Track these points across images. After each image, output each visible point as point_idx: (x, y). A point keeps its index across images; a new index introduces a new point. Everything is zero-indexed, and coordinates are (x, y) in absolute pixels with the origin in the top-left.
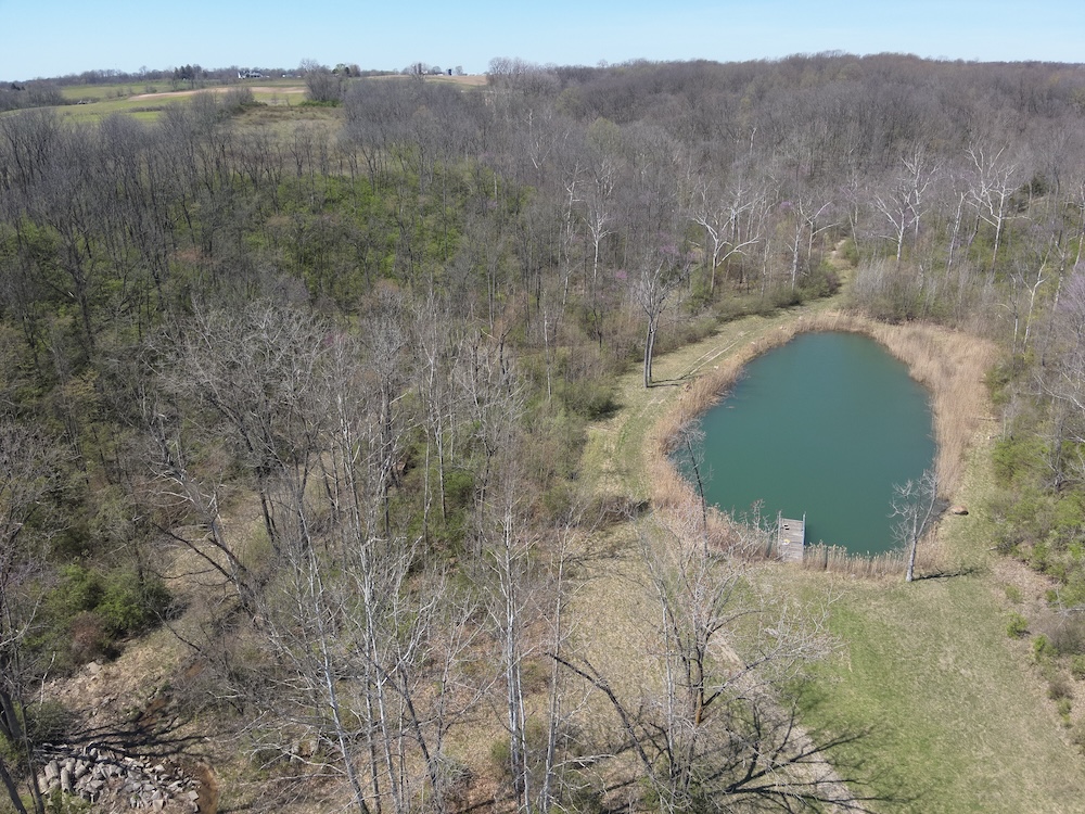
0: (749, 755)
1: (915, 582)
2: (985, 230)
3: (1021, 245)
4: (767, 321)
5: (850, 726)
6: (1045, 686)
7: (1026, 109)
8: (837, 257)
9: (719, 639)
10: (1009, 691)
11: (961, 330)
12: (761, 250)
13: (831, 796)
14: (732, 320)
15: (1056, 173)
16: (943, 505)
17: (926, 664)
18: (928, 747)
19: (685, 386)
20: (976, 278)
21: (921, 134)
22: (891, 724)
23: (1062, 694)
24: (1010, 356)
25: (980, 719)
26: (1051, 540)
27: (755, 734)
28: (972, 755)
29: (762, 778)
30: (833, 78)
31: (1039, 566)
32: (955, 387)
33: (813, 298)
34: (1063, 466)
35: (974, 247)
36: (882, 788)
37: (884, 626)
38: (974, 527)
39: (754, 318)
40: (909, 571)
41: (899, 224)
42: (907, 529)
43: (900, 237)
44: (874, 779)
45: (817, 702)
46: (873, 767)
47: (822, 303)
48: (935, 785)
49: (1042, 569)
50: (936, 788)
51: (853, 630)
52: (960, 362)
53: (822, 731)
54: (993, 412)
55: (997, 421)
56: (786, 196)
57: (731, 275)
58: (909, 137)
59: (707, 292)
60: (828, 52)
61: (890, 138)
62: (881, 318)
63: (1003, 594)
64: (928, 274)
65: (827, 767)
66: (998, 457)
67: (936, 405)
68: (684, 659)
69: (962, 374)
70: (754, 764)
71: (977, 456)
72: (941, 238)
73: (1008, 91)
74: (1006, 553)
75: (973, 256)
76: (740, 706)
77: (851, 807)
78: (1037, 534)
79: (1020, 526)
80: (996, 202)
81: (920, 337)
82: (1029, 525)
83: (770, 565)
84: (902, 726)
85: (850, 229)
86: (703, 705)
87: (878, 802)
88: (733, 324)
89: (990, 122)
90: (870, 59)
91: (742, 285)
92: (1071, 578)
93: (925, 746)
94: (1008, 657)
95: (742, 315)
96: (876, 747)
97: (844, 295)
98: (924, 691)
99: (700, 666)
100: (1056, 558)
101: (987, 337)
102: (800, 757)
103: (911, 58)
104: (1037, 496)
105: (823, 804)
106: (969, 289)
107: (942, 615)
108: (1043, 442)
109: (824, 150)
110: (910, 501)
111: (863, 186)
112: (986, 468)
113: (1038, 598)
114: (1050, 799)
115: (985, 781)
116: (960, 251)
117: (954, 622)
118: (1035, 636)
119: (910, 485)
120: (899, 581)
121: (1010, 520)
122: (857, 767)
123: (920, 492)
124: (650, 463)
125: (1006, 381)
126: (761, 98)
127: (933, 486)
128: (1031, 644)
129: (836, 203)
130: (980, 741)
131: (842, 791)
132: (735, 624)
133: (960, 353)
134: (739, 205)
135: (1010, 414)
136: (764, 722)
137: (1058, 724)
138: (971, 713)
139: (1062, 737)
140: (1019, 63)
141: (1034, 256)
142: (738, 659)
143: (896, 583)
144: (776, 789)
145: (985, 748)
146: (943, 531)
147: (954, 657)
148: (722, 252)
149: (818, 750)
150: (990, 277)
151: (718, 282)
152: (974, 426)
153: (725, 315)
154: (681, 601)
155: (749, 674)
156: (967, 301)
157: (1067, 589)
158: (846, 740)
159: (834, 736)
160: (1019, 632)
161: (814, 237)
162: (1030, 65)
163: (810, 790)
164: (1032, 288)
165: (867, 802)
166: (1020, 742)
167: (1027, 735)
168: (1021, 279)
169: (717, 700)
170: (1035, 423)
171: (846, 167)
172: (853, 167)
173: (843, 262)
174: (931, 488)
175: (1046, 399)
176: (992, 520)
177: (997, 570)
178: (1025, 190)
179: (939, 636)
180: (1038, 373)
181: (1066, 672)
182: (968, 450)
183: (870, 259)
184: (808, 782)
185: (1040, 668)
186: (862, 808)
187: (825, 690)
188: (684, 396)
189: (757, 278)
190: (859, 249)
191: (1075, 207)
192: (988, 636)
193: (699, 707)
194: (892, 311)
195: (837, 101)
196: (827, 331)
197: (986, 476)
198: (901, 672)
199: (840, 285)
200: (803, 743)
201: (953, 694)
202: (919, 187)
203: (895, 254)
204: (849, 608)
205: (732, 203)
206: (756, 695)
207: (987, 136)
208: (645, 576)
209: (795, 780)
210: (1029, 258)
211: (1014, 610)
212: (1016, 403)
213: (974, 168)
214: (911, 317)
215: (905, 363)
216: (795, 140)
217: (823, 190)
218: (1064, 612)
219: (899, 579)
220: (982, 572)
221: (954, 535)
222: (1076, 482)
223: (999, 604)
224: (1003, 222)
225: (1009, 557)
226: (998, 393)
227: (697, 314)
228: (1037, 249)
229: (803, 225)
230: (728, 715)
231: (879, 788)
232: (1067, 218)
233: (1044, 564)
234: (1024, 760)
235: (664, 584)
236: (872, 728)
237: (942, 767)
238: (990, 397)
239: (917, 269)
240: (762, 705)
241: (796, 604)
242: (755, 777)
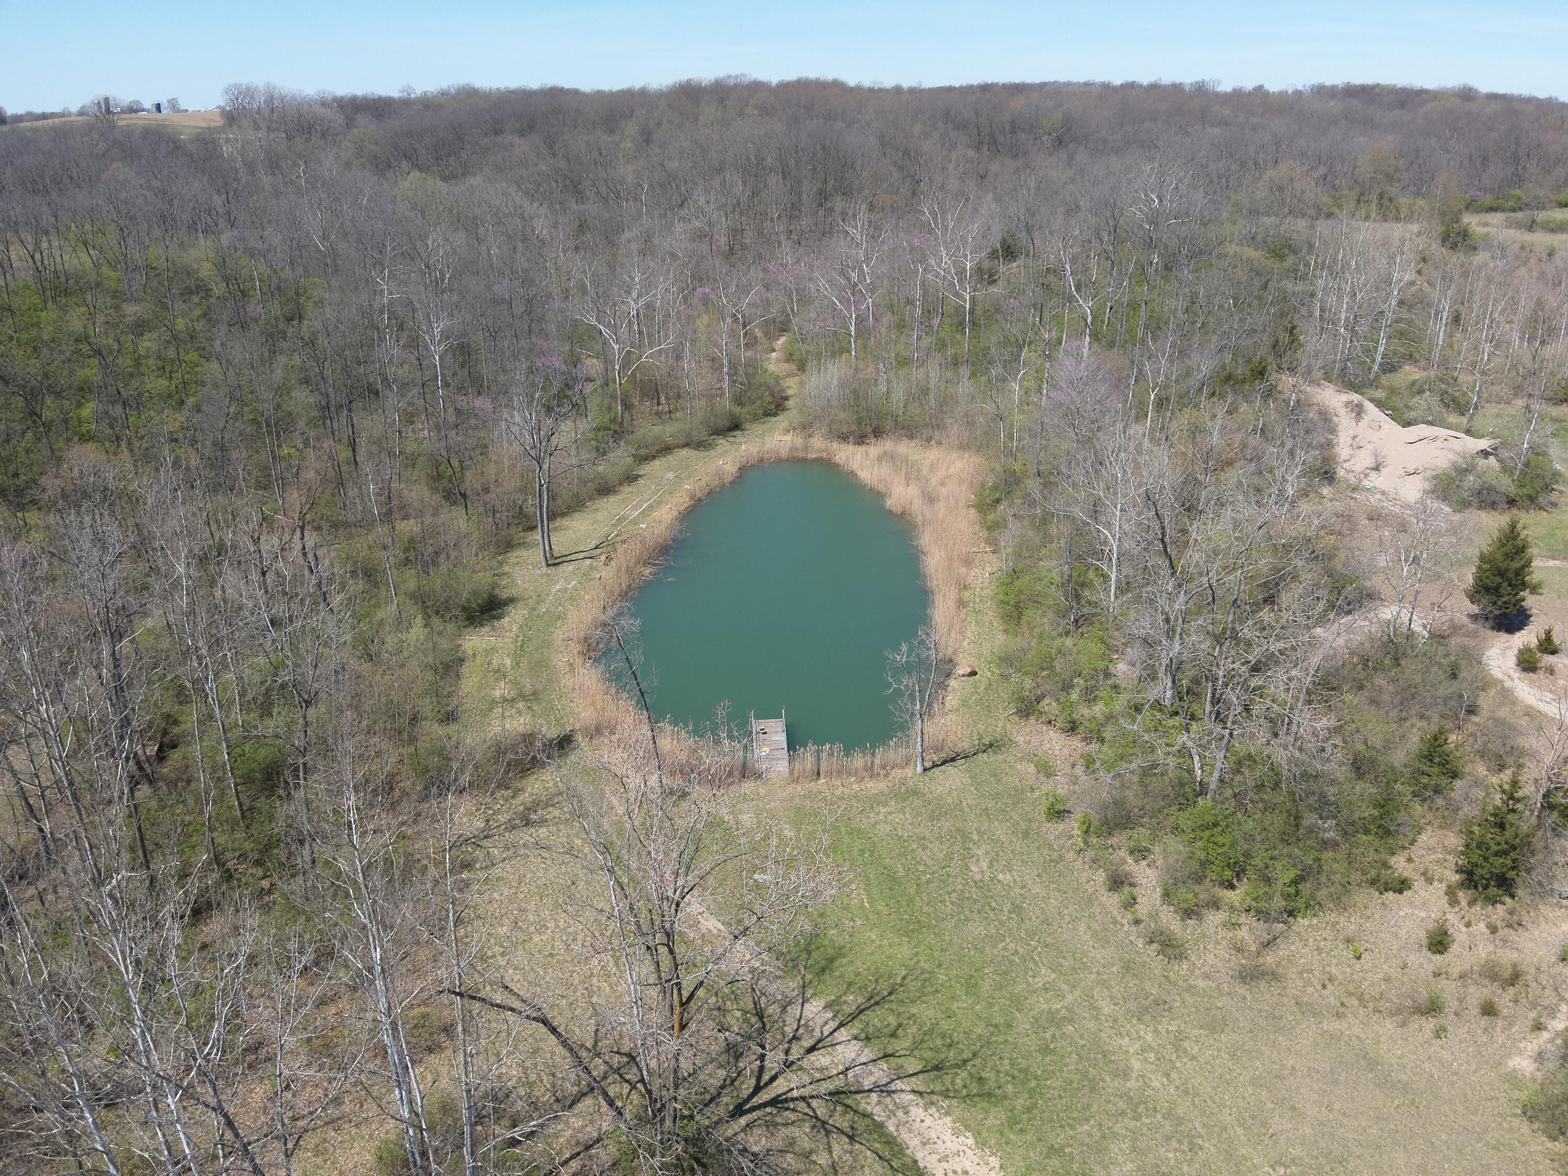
0: (754, 1057)
1: (928, 773)
2: (952, 311)
3: (996, 326)
4: (701, 454)
5: (877, 981)
6: (1101, 876)
7: (985, 148)
8: (778, 360)
9: (693, 905)
10: (1059, 891)
11: (939, 443)
12: (679, 358)
13: (867, 1084)
14: (654, 457)
15: (1029, 231)
16: (947, 667)
17: (956, 877)
18: (975, 986)
19: (603, 558)
20: (949, 374)
21: (861, 188)
22: (926, 966)
23: (1122, 882)
24: (999, 468)
25: (1031, 934)
26: (1077, 690)
27: (759, 1025)
28: (1029, 985)
29: (775, 1084)
30: (741, 114)
31: (1068, 725)
32: (941, 515)
33: (756, 418)
34: (1078, 597)
35: (942, 335)
36: (928, 1054)
37: (900, 838)
38: (986, 689)
39: (684, 452)
40: (919, 760)
41: (849, 310)
42: (909, 706)
43: (853, 328)
44: (917, 1045)
45: (832, 960)
46: (914, 1029)
47: (769, 425)
48: (992, 1034)
49: (1073, 729)
50: (994, 1039)
51: (862, 851)
52: (943, 484)
53: (844, 998)
54: (988, 542)
55: (994, 552)
56: (701, 280)
57: (643, 395)
58: (847, 193)
59: (613, 420)
60: (729, 77)
61: (823, 197)
62: (844, 438)
63: (1032, 769)
64: (892, 374)
65: (855, 1046)
66: (1001, 597)
67: (922, 542)
68: (648, 948)
69: (947, 498)
70: (762, 1069)
71: (977, 600)
72: (901, 326)
73: (961, 126)
74: (1027, 716)
75: (942, 345)
76: (733, 992)
77: (893, 1092)
78: (1060, 685)
79: (1039, 679)
80: (961, 273)
81: (891, 457)
82: (1048, 676)
83: (748, 787)
84: (940, 966)
85: (789, 321)
86: (682, 1004)
87: (926, 1075)
88: (657, 463)
89: (943, 168)
90: (785, 87)
91: (660, 407)
92: (1108, 734)
93: (971, 986)
94: (1050, 847)
95: (667, 450)
96: (913, 1002)
97: (794, 412)
98: (959, 913)
99: (671, 952)
100: (1086, 712)
101: (970, 448)
102: (820, 1041)
103: (837, 86)
104: (1053, 639)
105: (858, 1097)
106: (942, 389)
107: (966, 809)
108: (1050, 571)
109: (741, 214)
110: (908, 669)
111: (798, 261)
112: (991, 614)
113: (1073, 766)
114: (1134, 1021)
115: (1052, 1014)
116: (926, 341)
117: (981, 815)
118: (1078, 815)
119: (904, 648)
120: (910, 775)
121: (1026, 673)
122: (894, 1035)
123: (918, 655)
124: (568, 676)
125: (998, 501)
126: (647, 142)
127: (932, 646)
128: (1073, 825)
129: (767, 287)
130: (1036, 964)
131: (879, 1073)
132: (711, 879)
133: (942, 472)
134: (640, 296)
135: (1008, 540)
136: (767, 1007)
137: (1125, 921)
138: (1018, 929)
139: (1132, 938)
140: (971, 87)
141: (1013, 339)
142: (722, 928)
143: (906, 778)
144: (795, 1093)
145: (1043, 972)
146: (952, 700)
147: (987, 860)
148: (626, 364)
149: (841, 1025)
150: (965, 371)
151: (627, 406)
152: (968, 562)
153: (643, 452)
154: (634, 866)
155: (739, 945)
156: (941, 406)
157: (1105, 748)
158: (874, 1002)
159: (859, 1001)
160: (1058, 813)
161: (746, 334)
162: (985, 88)
163: (838, 1083)
164: (1015, 380)
165: (913, 1079)
166: (1084, 954)
167: (1091, 943)
168: (1001, 370)
169: (701, 992)
170: (1039, 548)
171: (774, 237)
172: (783, 238)
173: (786, 366)
174: (929, 649)
175: (1046, 519)
176: (1005, 677)
177: (1020, 739)
178: (993, 255)
179: (966, 838)
180: (1033, 485)
181: (1122, 853)
182: (966, 594)
183: (819, 361)
184: (835, 1072)
185: (1090, 854)
186: (908, 1089)
187: (839, 941)
188: (607, 573)
189: (679, 396)
190: (804, 348)
191: (1055, 271)
192: (1023, 825)
193: (677, 1010)
194: (854, 427)
195: (750, 145)
196: (779, 461)
197: (991, 623)
198: (929, 894)
199: (786, 398)
200: (820, 1021)
201: (994, 909)
202: (868, 260)
203: (849, 352)
204: (855, 824)
205: (628, 292)
206: (752, 971)
207: (942, 188)
208: (579, 842)
209: (818, 1076)
210: (1006, 343)
211: (1047, 786)
212: (1014, 527)
213: (931, 231)
214: (878, 433)
215: (879, 492)
216: (702, 200)
217: (749, 269)
218: (1106, 778)
219: (909, 772)
220: (1004, 745)
221: (964, 703)
222: (1094, 615)
223: (1030, 782)
224: (973, 300)
225: (1032, 720)
226: (991, 517)
227: (604, 454)
228: (1015, 331)
229: (729, 320)
230: (719, 1009)
231: (925, 1055)
232: (1046, 287)
233: (1074, 722)
234: (1093, 977)
235: (606, 848)
236: (904, 978)
237: (996, 1008)
238: (983, 522)
239: (877, 369)
240: (763, 982)
241: (789, 833)
242: (766, 1084)
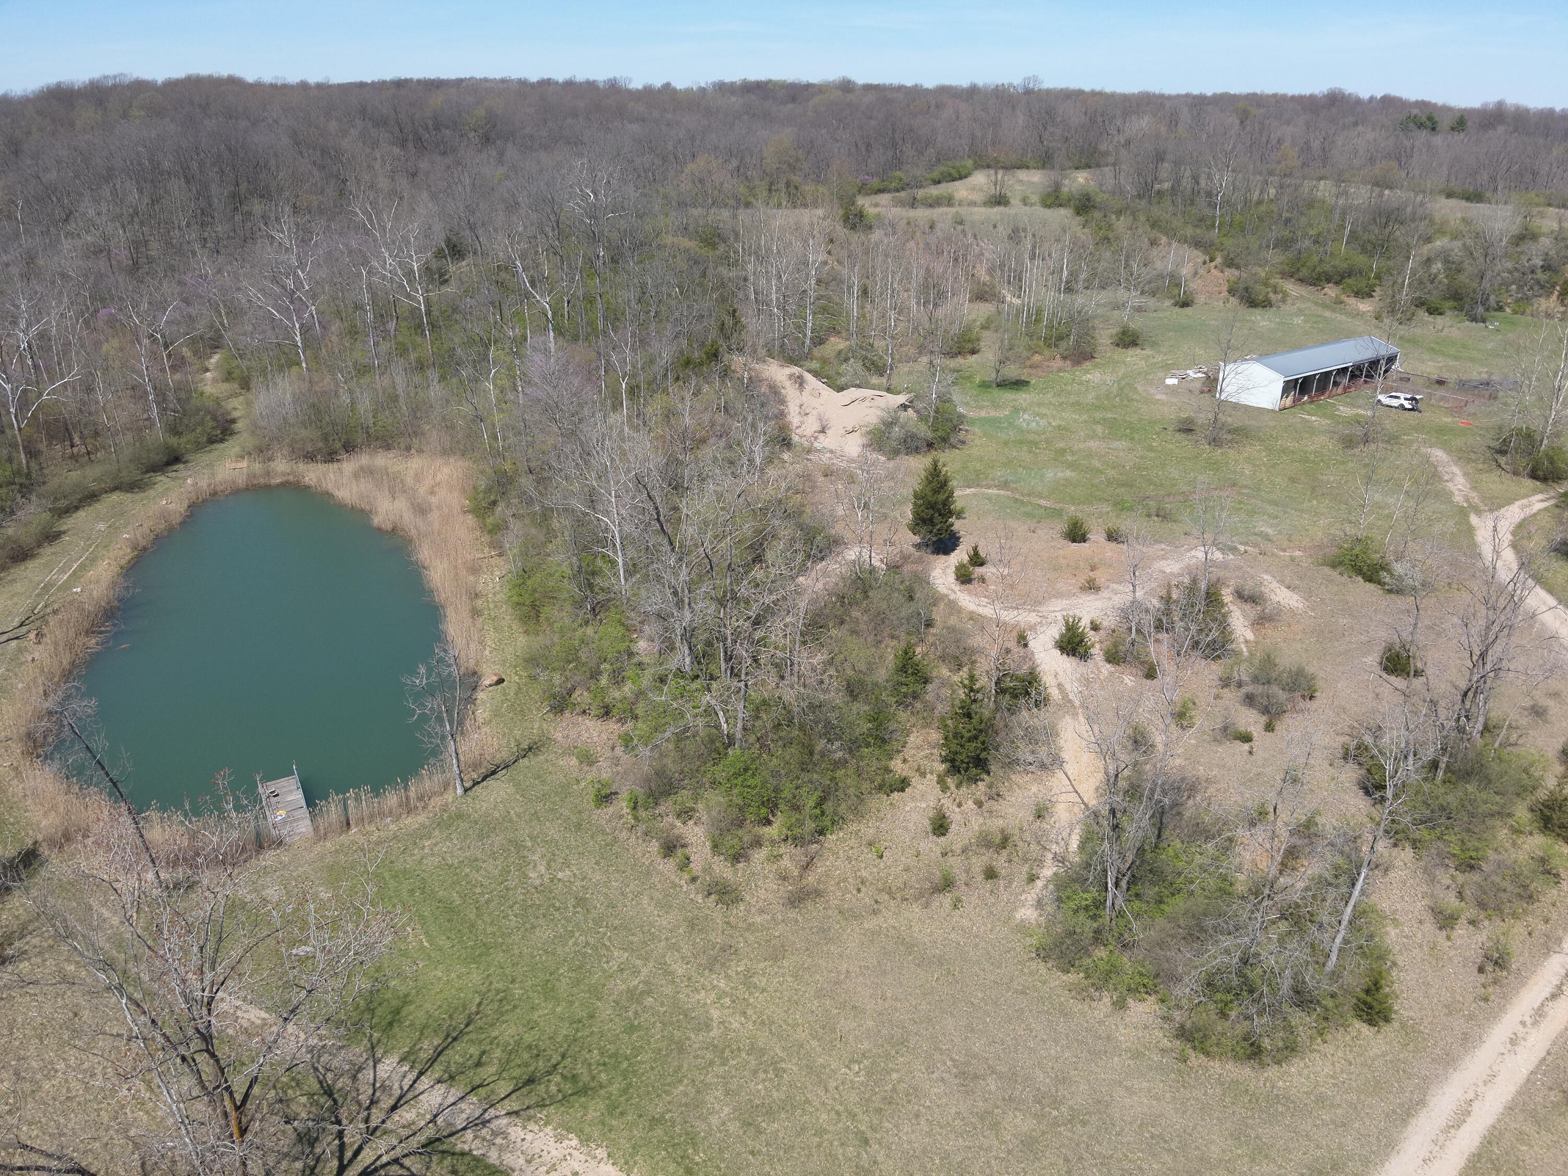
0: (330, 1138)
1: (469, 793)
2: (407, 314)
3: (457, 327)
4: (138, 497)
5: (451, 1017)
6: (655, 846)
7: (410, 145)
8: (214, 380)
9: (226, 1002)
10: (618, 871)
11: (420, 451)
12: (89, 390)
13: (460, 1123)
14: (77, 508)
15: (472, 228)
16: (472, 681)
17: (515, 888)
18: (553, 990)
19: (32, 636)
20: (417, 379)
21: (280, 190)
22: (500, 986)
23: (675, 846)
24: (489, 471)
25: (598, 922)
26: (605, 675)
27: (330, 1103)
28: (604, 971)
29: (360, 1158)
30: (125, 115)
31: (602, 711)
32: (436, 526)
33: (199, 447)
34: (591, 586)
35: (400, 339)
36: (517, 1072)
37: (450, 866)
38: (516, 694)
39: (115, 497)
40: (458, 782)
41: (290, 319)
42: (438, 729)
43: (298, 339)
44: (505, 1066)
45: (397, 1011)
46: (498, 1053)
47: (216, 453)
48: (577, 1030)
49: (607, 713)
50: (579, 1034)
51: (412, 891)
52: (432, 493)
53: (418, 1047)
54: (492, 545)
55: (500, 555)
56: (103, 300)
57: (51, 437)
58: (265, 195)
59: (18, 472)
60: (106, 77)
61: (237, 200)
62: (310, 457)
63: (574, 761)
64: (353, 384)
65: (441, 1089)
66: (515, 599)
67: (421, 557)
68: (184, 1059)
69: (439, 507)
70: (342, 1147)
71: (491, 606)
72: (353, 332)
73: (381, 122)
74: (562, 711)
75: (403, 351)
76: (293, 1079)
77: (488, 1121)
78: (588, 674)
79: (567, 673)
80: (409, 274)
81: (369, 472)
82: (576, 667)
83: (269, 858)
84: (513, 981)
85: (221, 336)
86: (237, 1108)
87: (518, 1093)
88: (81, 514)
89: (369, 167)
90: (172, 86)
91: (75, 450)
92: (640, 710)
93: (549, 991)
94: (603, 832)
95: (92, 497)
96: (492, 1025)
97: (245, 435)
98: (524, 923)
99: (213, 1055)
100: (617, 694)
101: (455, 454)
102: (401, 1098)
103: (233, 82)
104: (575, 630)
105: (452, 1139)
106: (412, 395)
107: (515, 818)
108: (559, 565)
109: (142, 223)
110: (430, 691)
111: (219, 271)
112: (508, 618)
113: (613, 748)
114: (707, 973)
115: (631, 992)
116: (384, 347)
117: (531, 820)
118: (625, 795)
119: (422, 670)
120: (450, 800)
121: (554, 669)
122: (479, 1064)
123: (439, 675)
124: (15, 782)
125: (494, 503)
126: (16, 153)
127: (452, 661)
128: (622, 805)
129: (186, 301)
130: (608, 949)
131: (470, 1108)
132: (247, 966)
133: (428, 482)
134: (29, 325)
135: (512, 541)
136: (335, 1081)
137: (683, 882)
138: (585, 920)
139: (692, 896)
140: (384, 82)
141: (477, 339)
142: (266, 1016)
143: (446, 805)
144: (385, 1159)
145: (616, 954)
146: (482, 713)
147: (544, 863)
148: (23, 404)
149: (421, 1073)
150: (433, 375)
151: (32, 454)
152: (475, 570)
153: (63, 503)
154: (146, 977)
155: (291, 1028)
156: (414, 411)
157: (639, 724)
158: (452, 1039)
159: (436, 1043)
160: (605, 798)
161: (169, 356)
162: (400, 84)
163: (430, 1132)
164: (487, 379)
165: (506, 1101)
166: (651, 925)
167: (656, 913)
168: (471, 370)
169: (256, 1090)
170: (544, 544)
171: (185, 247)
172: (197, 246)
173: (226, 386)
174: (449, 666)
175: (547, 513)
176: (533, 678)
177: (558, 736)
178: (439, 255)
179: (519, 846)
180: (526, 482)
181: (670, 819)
182: (479, 602)
183: (265, 376)
184: (423, 1123)
185: (642, 828)
186: (503, 1112)
187: (403, 990)
188: (40, 653)
189: (96, 434)
190: (244, 364)
191: (506, 268)
192: (574, 818)
193: (233, 1115)
194: (320, 445)
195: (140, 149)
196: (237, 492)
197: (510, 627)
198: (490, 914)
199: (233, 421)
200: (396, 1078)
201: (559, 909)
202: (302, 265)
203: (299, 364)
204: (399, 866)
205: (15, 323)
206: (311, 1050)
207: (371, 187)
208: (72, 967)
209: (404, 1133)
210: (470, 342)
211: (592, 774)
212: (516, 526)
213: (367, 232)
214: (349, 447)
215: (362, 510)
216: (91, 213)
217: (161, 283)
218: (644, 752)
219: (449, 797)
220: (543, 745)
221: (496, 714)
222: (609, 600)
223: (575, 774)
224: (427, 301)
225: (567, 714)
226: (490, 521)
227: (12, 513)
228: (477, 329)
229: (146, 341)
230: (281, 1101)
231: (514, 1074)
232: (500, 284)
233: (607, 707)
234: (663, 944)
235: (108, 965)
236: (480, 1004)
237: (577, 1004)
238: (483, 528)
239: (335, 379)
240: (325, 1058)
241: (325, 895)
242: (351, 1161)
